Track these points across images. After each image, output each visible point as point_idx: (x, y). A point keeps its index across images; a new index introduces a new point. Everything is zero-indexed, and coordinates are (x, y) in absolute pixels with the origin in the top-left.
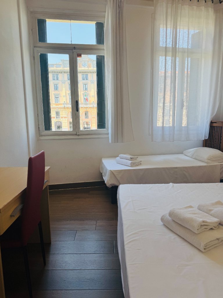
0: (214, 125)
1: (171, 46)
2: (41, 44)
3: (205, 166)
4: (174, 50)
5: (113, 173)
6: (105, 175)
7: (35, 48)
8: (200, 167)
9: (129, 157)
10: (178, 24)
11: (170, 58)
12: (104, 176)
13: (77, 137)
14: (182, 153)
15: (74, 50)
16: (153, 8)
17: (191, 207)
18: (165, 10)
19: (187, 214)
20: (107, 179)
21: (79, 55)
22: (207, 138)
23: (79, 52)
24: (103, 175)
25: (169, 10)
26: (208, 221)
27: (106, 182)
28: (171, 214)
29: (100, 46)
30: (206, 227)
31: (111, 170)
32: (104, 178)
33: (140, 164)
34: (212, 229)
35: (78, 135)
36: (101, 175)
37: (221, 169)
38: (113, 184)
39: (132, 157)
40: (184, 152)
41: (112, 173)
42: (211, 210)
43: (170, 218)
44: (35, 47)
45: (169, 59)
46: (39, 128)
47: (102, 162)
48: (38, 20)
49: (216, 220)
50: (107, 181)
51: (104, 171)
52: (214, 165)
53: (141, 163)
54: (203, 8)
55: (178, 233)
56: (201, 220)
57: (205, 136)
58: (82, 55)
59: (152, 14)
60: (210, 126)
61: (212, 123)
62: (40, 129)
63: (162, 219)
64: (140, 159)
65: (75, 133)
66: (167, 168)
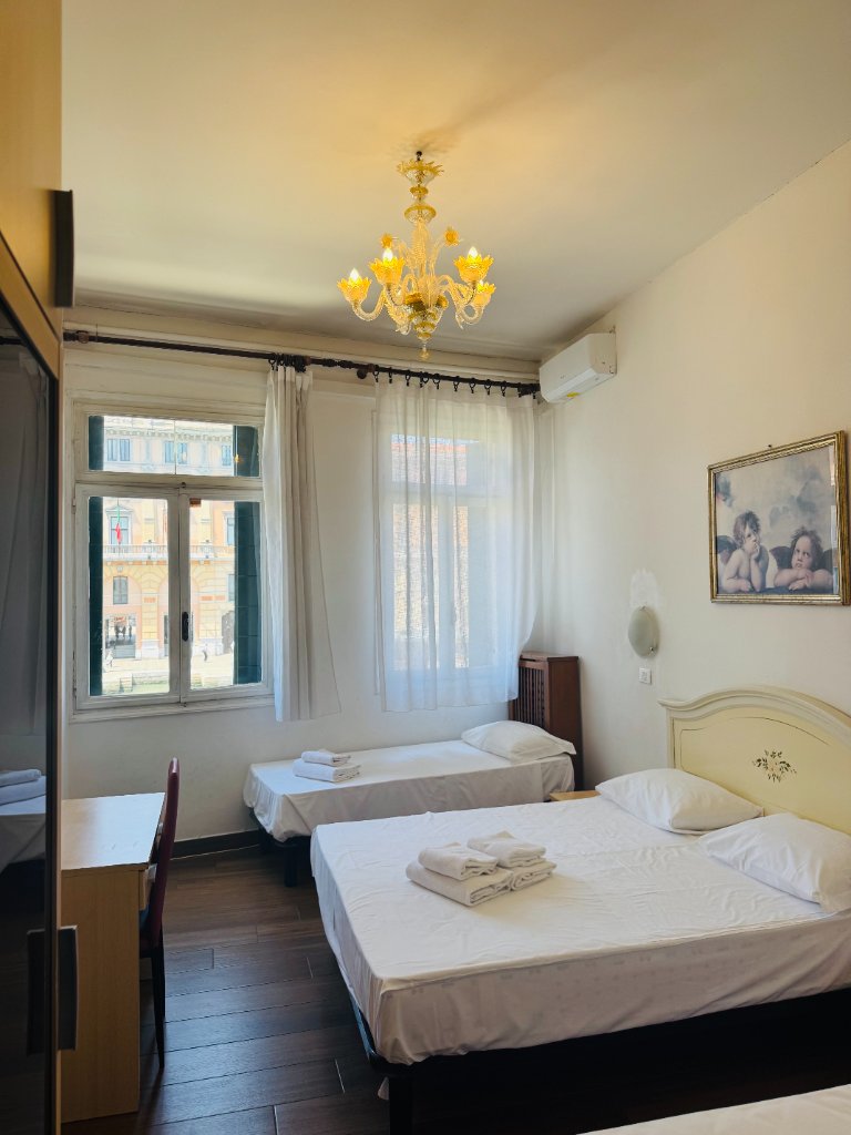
0: (529, 665)
1: (418, 480)
2: (93, 475)
3: (508, 769)
4: (426, 493)
5: (290, 801)
6: (266, 810)
7: (78, 485)
8: (497, 772)
9: (329, 756)
10: (432, 431)
11: (418, 506)
12: (260, 814)
13: (181, 709)
14: (458, 738)
15: (182, 491)
16: (374, 399)
17: (456, 844)
18: (400, 403)
19: (447, 853)
20: (273, 822)
21: (196, 502)
22: (515, 696)
23: (195, 494)
24: (256, 811)
25: (411, 404)
26: (478, 859)
27: (269, 829)
28: (422, 859)
29: (252, 481)
30: (475, 870)
31: (284, 796)
32: (260, 819)
33: (356, 773)
34: (484, 874)
35: (185, 704)
36: (251, 813)
37: (543, 775)
38: (292, 832)
39: (337, 756)
40: (463, 736)
41: (288, 802)
42: (486, 846)
43: (421, 867)
44: (77, 482)
45: (415, 509)
46: (75, 690)
47: (252, 775)
48: (90, 418)
49: (492, 858)
50: (276, 824)
51: (262, 801)
52: (528, 766)
53: (360, 770)
54: (484, 407)
55: (434, 888)
56: (466, 858)
57: (510, 692)
58: (203, 502)
59: (373, 411)
60: (520, 668)
61: (522, 660)
62: (77, 694)
63: (409, 872)
64: (357, 759)
65: (175, 698)
66: (421, 780)
